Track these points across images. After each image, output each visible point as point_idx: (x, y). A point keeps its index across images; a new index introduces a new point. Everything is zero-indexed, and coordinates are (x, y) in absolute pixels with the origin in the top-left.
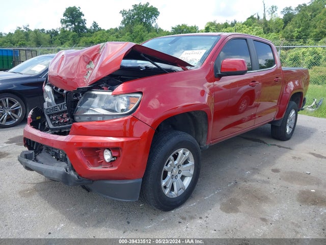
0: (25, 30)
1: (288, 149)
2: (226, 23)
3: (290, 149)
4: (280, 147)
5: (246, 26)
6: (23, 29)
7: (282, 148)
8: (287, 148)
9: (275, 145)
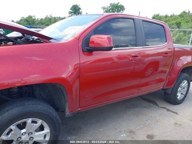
0: (50, 17)
1: (175, 114)
2: (167, 15)
3: (177, 113)
4: (168, 110)
5: (180, 17)
6: (49, 16)
7: (169, 112)
8: (174, 112)
9: (165, 108)
